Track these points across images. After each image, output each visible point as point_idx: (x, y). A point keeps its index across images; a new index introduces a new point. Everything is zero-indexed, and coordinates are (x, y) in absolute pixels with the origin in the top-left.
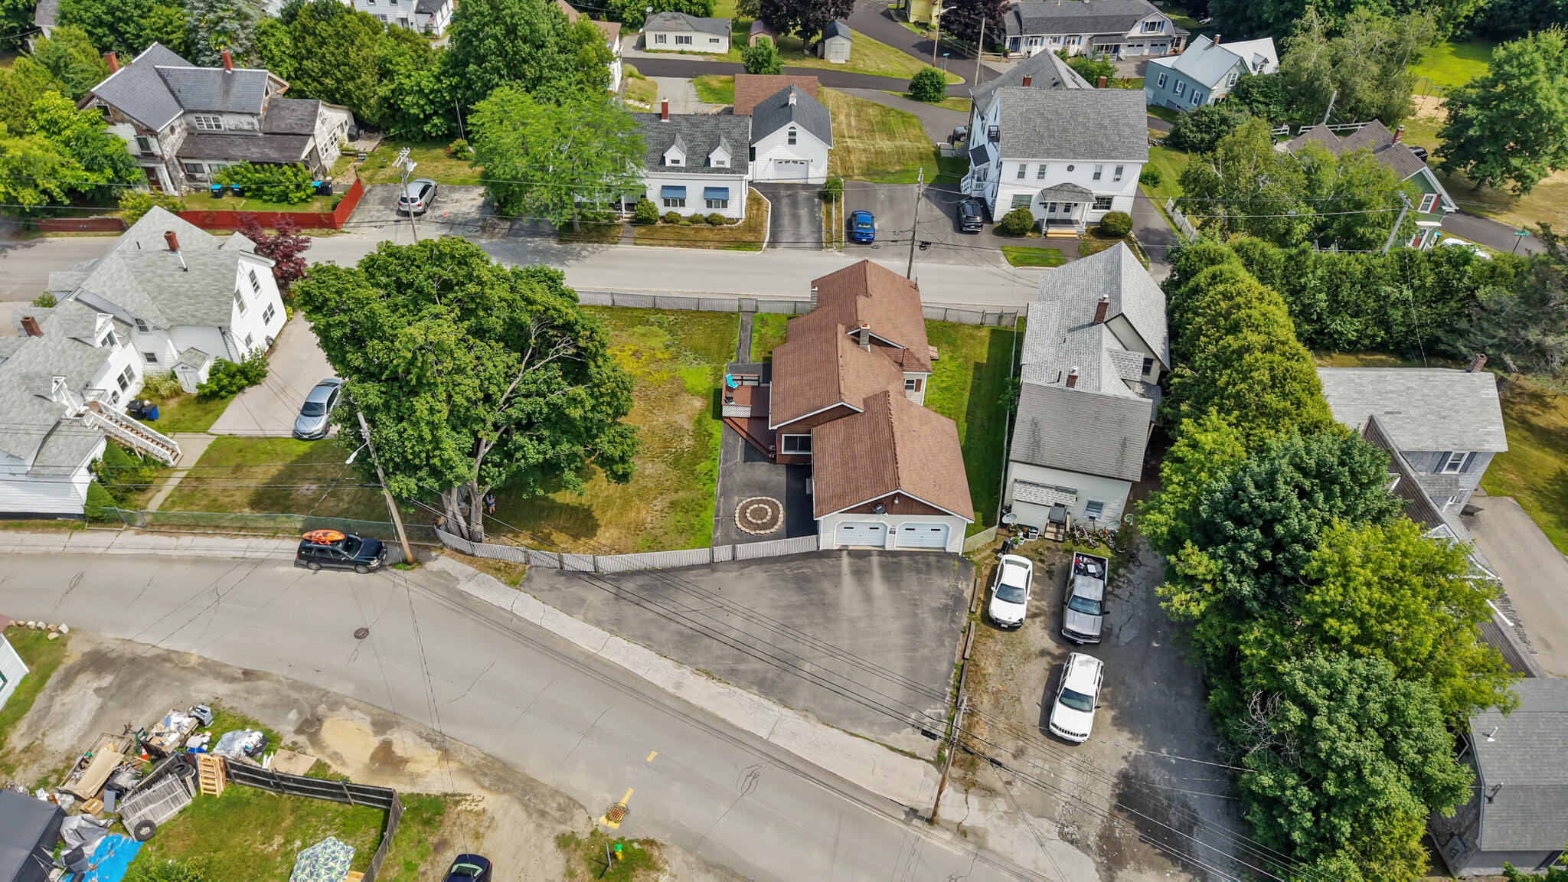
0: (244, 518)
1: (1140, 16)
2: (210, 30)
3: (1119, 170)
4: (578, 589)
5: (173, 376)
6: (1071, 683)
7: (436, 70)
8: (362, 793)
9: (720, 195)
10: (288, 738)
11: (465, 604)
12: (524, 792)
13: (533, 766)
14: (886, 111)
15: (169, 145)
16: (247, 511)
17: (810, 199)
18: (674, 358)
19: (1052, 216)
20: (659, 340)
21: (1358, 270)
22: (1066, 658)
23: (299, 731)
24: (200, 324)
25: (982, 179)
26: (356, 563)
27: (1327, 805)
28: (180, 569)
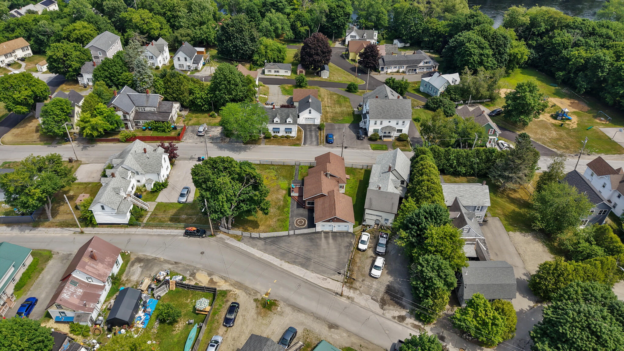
0: (169, 224)
1: (423, 60)
2: (140, 81)
3: (404, 122)
4: (255, 242)
5: (144, 186)
6: (376, 264)
7: (206, 92)
8: (208, 289)
9: (290, 130)
10: (188, 278)
11: (228, 246)
12: (245, 289)
13: (247, 283)
14: (339, 96)
15: (131, 117)
16: (169, 222)
17: (315, 129)
18: (277, 179)
19: (385, 135)
20: (273, 174)
21: (464, 154)
22: (376, 258)
23: (190, 276)
24: (153, 172)
25: (365, 123)
26: (199, 236)
27: (427, 288)
28: (155, 237)
